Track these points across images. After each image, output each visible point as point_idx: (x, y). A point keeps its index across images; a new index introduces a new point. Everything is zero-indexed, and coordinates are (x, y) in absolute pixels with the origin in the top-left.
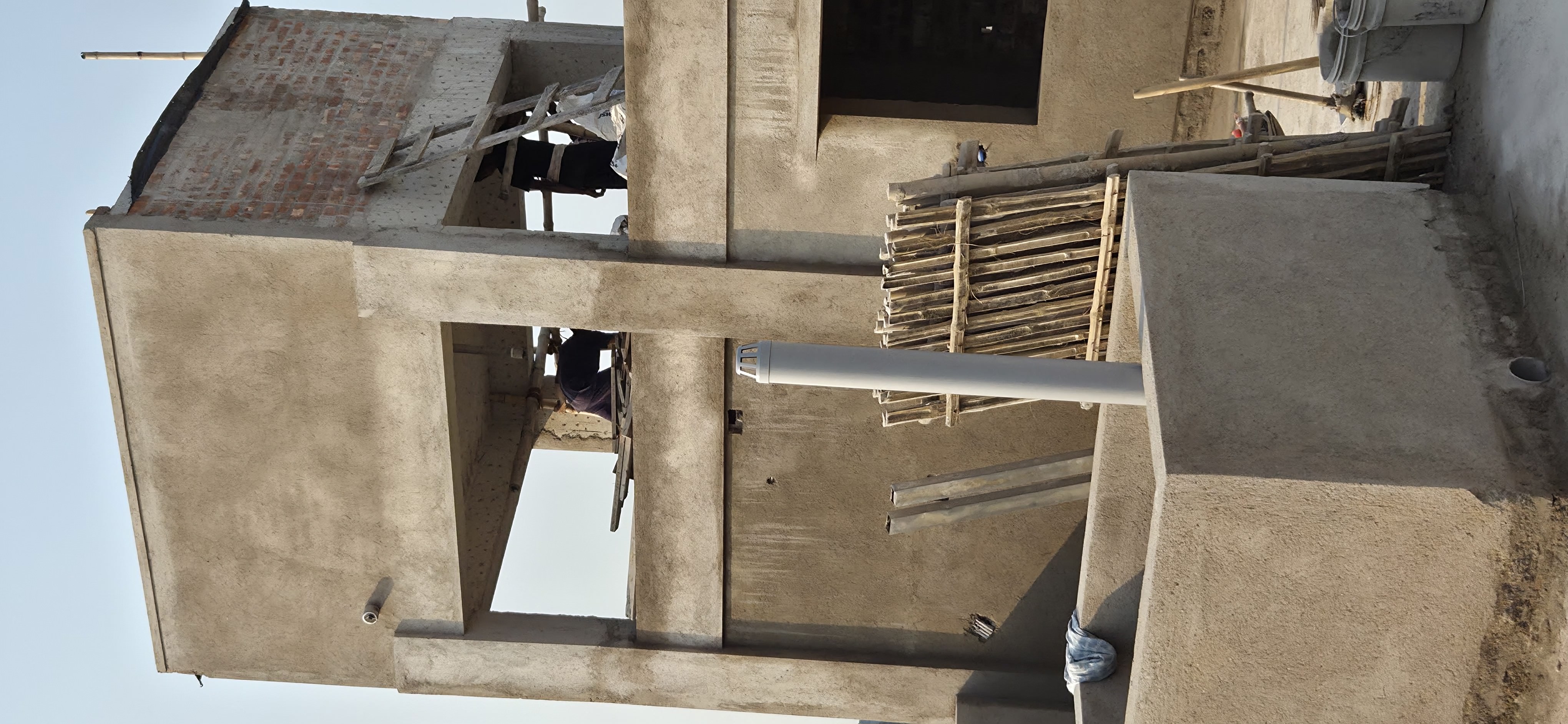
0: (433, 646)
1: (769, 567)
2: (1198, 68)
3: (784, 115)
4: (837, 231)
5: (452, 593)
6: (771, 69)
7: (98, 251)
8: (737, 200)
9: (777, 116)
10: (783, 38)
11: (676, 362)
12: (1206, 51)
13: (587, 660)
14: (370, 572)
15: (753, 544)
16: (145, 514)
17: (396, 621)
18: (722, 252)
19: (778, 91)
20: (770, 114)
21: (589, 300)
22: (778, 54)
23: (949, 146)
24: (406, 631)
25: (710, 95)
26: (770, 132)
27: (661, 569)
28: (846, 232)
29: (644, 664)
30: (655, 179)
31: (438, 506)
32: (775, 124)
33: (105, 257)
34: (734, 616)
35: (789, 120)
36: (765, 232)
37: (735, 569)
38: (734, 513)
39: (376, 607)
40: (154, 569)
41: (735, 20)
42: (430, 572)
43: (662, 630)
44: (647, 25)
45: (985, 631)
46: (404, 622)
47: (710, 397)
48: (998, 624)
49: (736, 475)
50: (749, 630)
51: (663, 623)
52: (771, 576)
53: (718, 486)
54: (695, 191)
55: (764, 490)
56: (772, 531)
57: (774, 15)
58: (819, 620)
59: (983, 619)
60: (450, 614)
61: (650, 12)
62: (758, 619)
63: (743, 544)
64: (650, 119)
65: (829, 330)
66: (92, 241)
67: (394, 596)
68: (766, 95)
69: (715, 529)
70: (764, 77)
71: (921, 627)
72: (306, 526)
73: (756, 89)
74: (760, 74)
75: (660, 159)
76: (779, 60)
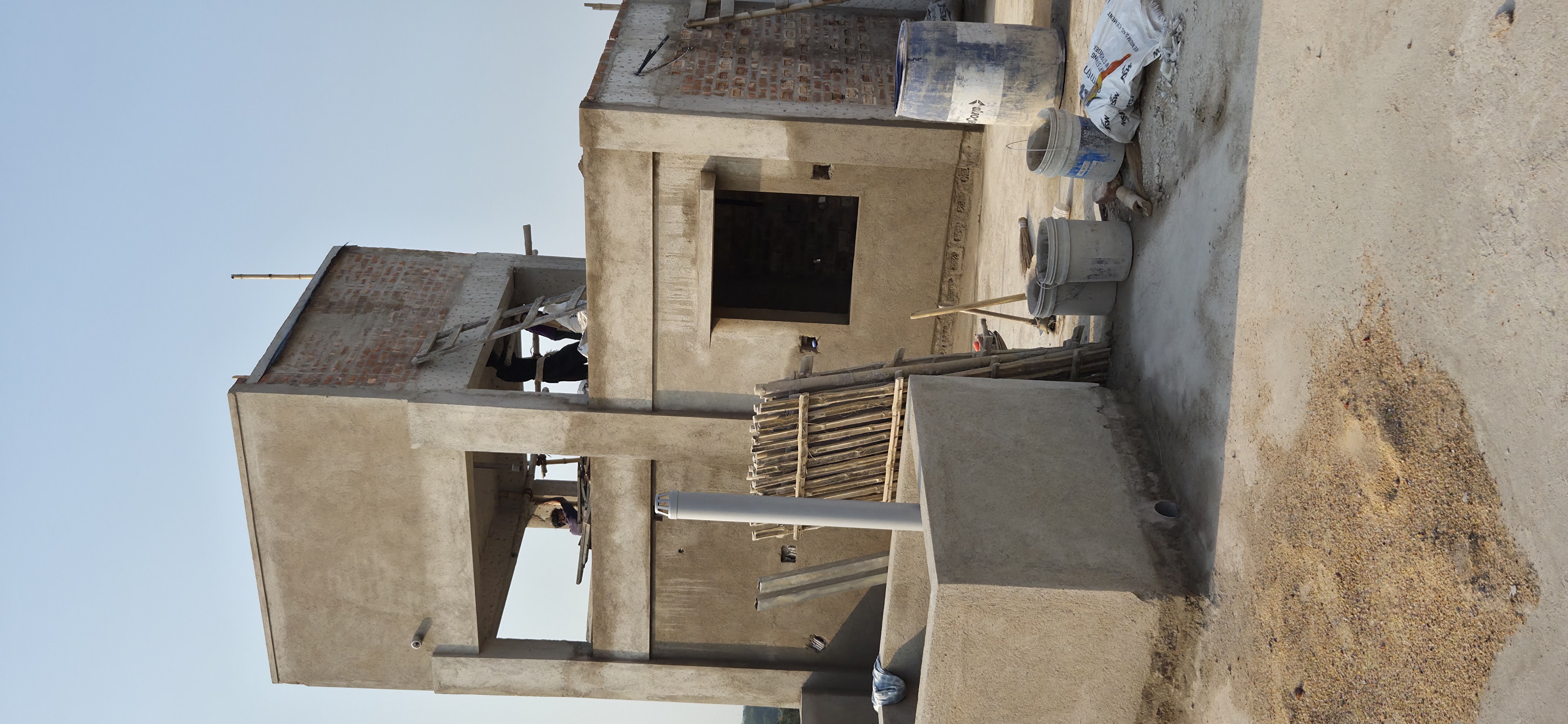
0: (458, 662)
1: (680, 606)
2: (949, 290)
3: (689, 318)
4: (723, 391)
5: (471, 627)
6: (681, 290)
7: (237, 407)
8: (659, 372)
9: (685, 319)
10: (688, 270)
11: (620, 475)
12: (954, 279)
13: (560, 669)
14: (417, 614)
15: (669, 592)
16: (265, 578)
17: (434, 646)
18: (650, 405)
19: (685, 303)
20: (680, 318)
21: (563, 436)
22: (686, 280)
23: (794, 338)
24: (440, 653)
25: (642, 306)
26: (680, 329)
27: (610, 609)
28: (729, 392)
29: (598, 671)
30: (606, 359)
31: (462, 570)
32: (684, 324)
33: (242, 411)
34: (657, 639)
35: (692, 322)
36: (677, 392)
37: (658, 608)
38: (658, 572)
39: (420, 637)
40: (271, 615)
41: (657, 259)
42: (457, 613)
43: (609, 648)
44: (601, 262)
45: (819, 645)
46: (439, 646)
47: (641, 497)
48: (828, 641)
49: (658, 547)
50: (667, 647)
51: (611, 644)
52: (681, 612)
53: (647, 555)
54: (632, 367)
55: (677, 557)
56: (681, 584)
57: (682, 256)
58: (712, 641)
59: (818, 638)
60: (470, 641)
61: (603, 254)
62: (672, 640)
63: (663, 592)
64: (603, 321)
65: (718, 454)
66: (234, 401)
67: (433, 629)
68: (677, 306)
69: (644, 582)
70: (676, 295)
71: (778, 644)
72: (374, 585)
73: (671, 302)
74: (674, 293)
75: (610, 346)
76: (686, 284)
